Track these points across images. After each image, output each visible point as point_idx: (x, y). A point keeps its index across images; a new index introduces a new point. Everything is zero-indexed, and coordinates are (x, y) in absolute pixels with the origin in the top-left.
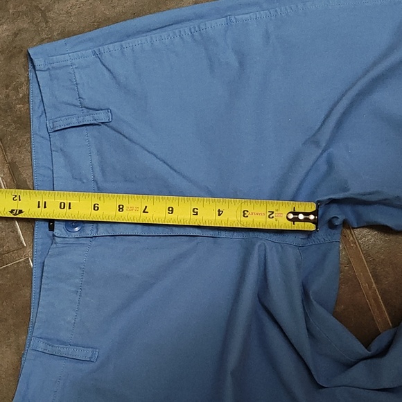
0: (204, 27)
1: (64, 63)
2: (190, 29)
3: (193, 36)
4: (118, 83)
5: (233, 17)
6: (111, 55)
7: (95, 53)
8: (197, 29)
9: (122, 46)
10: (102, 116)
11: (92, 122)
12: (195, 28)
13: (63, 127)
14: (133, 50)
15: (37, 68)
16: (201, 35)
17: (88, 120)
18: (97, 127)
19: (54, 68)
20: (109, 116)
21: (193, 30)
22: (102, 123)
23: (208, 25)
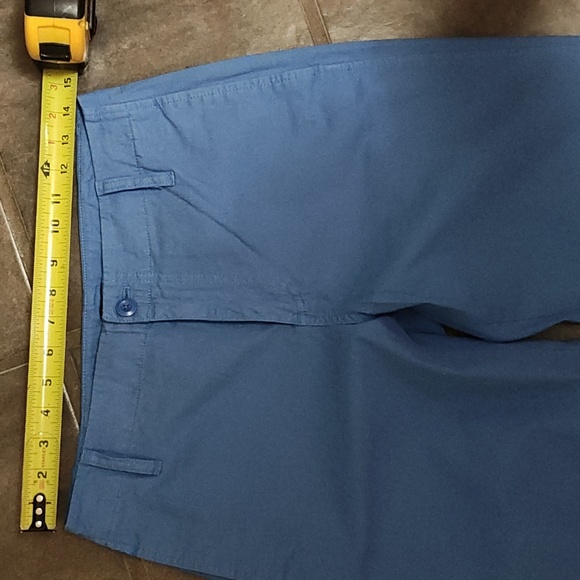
0: (286, 77)
1: (118, 115)
2: (271, 78)
3: (274, 88)
4: (183, 140)
5: (321, 67)
6: (176, 106)
7: (156, 104)
8: (279, 78)
9: (189, 95)
10: (163, 179)
11: (151, 186)
12: (276, 78)
13: (116, 190)
14: (202, 101)
15: (86, 118)
16: (284, 86)
17: (147, 182)
18: (157, 191)
19: (107, 119)
20: (171, 179)
21: (274, 80)
22: (164, 187)
23: (293, 76)
